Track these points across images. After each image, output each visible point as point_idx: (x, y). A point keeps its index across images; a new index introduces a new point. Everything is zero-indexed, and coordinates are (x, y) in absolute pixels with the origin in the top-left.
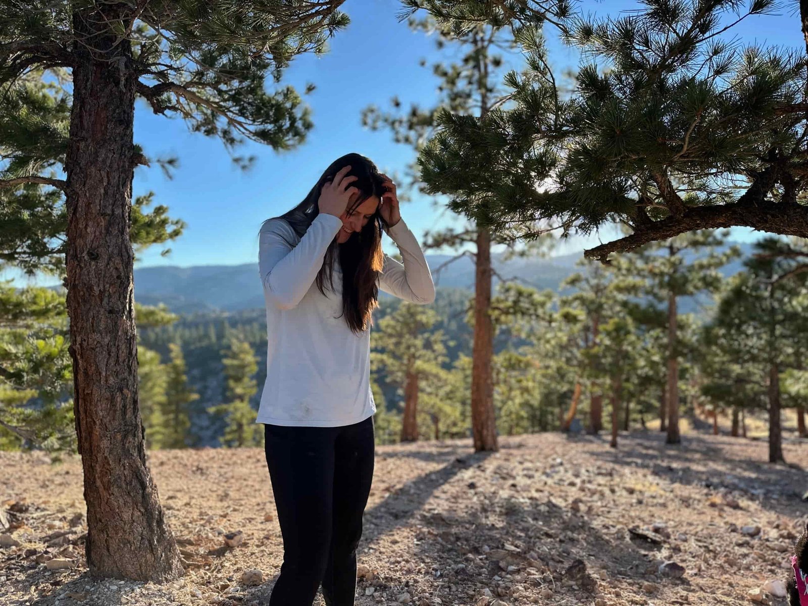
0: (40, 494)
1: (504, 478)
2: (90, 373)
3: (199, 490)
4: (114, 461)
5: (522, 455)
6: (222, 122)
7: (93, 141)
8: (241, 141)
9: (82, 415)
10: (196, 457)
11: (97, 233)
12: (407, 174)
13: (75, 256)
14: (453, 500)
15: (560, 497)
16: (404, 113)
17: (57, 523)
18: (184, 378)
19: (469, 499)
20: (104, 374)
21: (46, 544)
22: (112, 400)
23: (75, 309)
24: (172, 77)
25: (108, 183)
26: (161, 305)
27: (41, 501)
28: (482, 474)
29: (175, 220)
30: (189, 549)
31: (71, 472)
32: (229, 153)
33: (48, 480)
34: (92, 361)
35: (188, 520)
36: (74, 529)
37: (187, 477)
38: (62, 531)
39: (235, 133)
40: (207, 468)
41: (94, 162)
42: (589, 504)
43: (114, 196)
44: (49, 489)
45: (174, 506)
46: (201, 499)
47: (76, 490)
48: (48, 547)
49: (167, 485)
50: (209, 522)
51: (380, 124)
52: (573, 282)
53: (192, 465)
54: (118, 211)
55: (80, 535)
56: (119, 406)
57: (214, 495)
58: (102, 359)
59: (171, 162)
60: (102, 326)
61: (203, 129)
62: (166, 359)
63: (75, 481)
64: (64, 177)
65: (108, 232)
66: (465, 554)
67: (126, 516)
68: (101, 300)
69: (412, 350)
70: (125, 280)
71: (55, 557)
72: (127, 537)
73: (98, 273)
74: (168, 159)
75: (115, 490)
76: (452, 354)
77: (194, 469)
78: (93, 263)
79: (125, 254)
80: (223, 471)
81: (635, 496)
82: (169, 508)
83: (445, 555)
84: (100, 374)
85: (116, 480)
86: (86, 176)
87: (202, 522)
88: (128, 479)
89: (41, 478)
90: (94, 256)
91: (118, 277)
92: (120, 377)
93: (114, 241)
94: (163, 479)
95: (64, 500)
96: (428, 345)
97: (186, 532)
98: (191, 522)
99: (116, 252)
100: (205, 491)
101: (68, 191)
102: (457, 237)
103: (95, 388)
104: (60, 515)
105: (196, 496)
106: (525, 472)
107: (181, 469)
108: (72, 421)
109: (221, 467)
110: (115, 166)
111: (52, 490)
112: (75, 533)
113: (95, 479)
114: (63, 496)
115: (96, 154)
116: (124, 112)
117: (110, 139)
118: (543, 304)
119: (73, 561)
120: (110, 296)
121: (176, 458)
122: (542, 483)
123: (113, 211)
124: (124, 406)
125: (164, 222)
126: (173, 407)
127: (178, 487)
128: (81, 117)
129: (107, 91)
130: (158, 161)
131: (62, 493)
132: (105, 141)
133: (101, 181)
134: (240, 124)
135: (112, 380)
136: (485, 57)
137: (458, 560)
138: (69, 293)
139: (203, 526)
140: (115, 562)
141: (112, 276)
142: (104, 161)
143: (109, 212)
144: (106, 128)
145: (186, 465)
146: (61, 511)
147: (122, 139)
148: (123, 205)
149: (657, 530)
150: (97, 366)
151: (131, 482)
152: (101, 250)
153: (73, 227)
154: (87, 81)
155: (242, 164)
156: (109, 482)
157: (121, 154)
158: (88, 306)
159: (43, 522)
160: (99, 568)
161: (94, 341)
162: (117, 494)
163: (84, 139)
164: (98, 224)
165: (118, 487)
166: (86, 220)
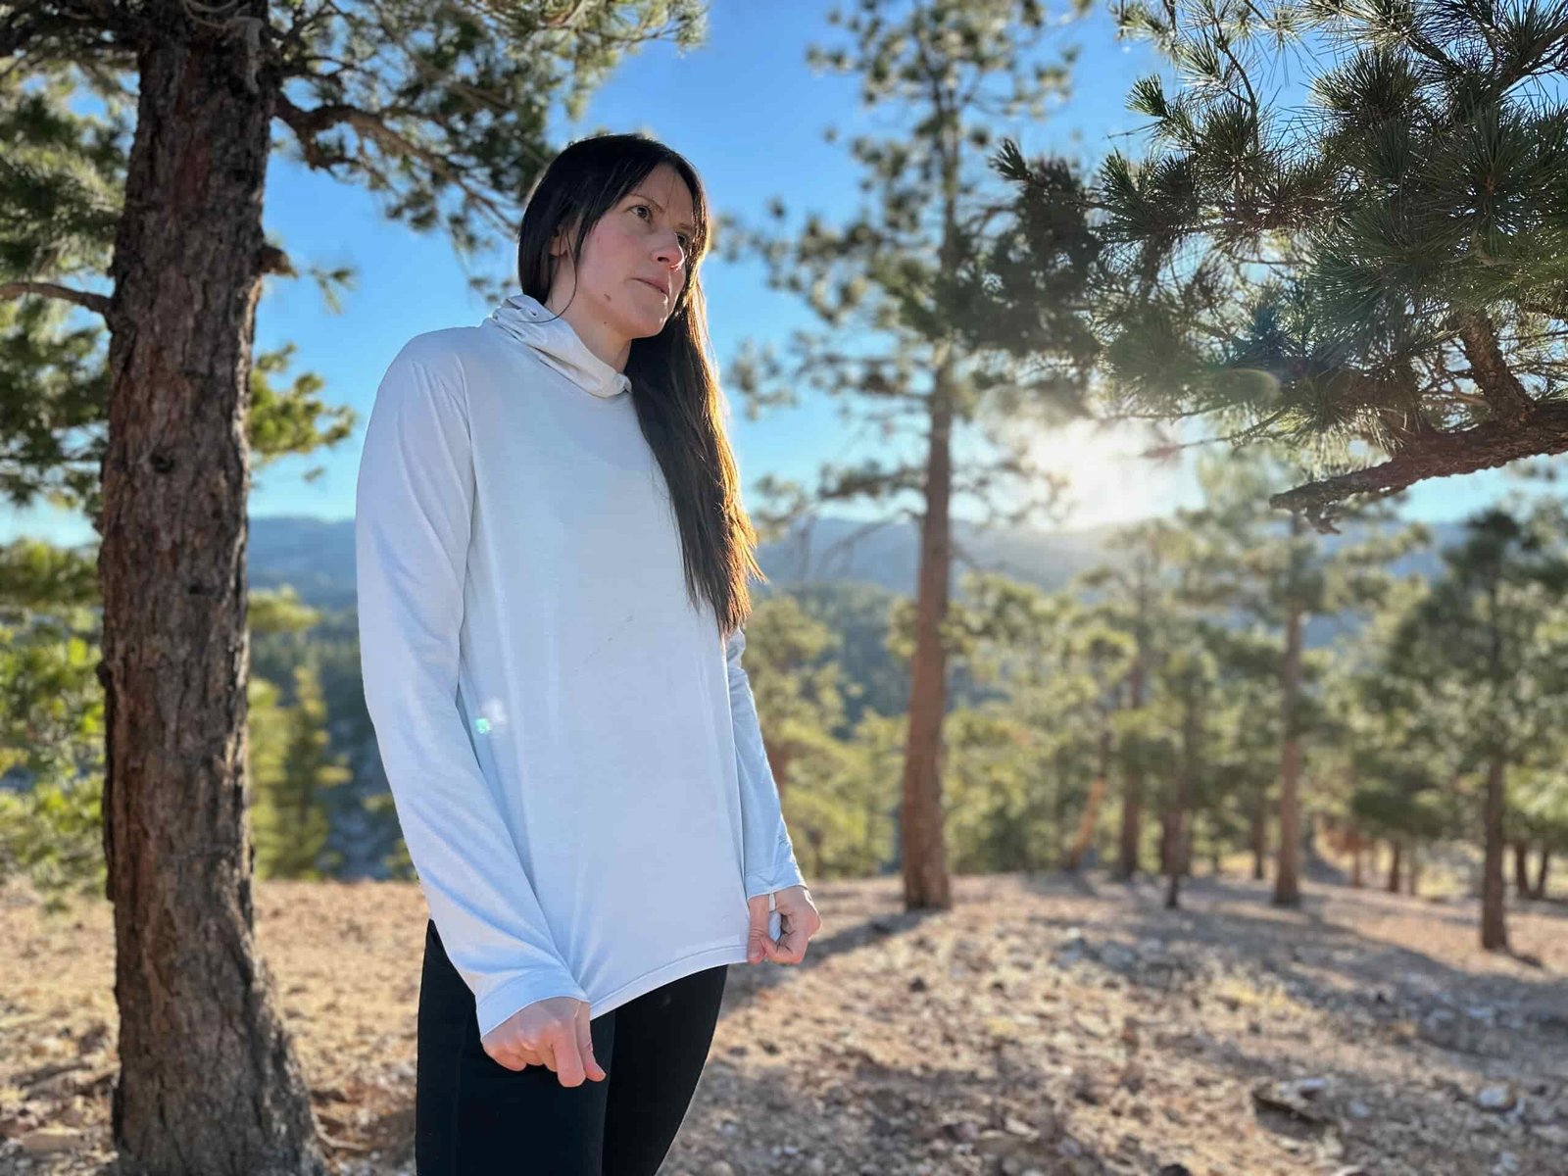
0: (19, 972)
1: (977, 970)
2: (142, 723)
3: (355, 975)
4: (186, 921)
5: (1001, 920)
6: (450, 199)
7: (176, 210)
8: (487, 244)
9: (119, 816)
10: (345, 901)
11: (175, 416)
12: (793, 351)
13: (122, 463)
14: (880, 1014)
15: (1094, 1012)
16: (791, 232)
17: (52, 1043)
18: (322, 737)
19: (916, 1013)
20: (172, 726)
21: (25, 1092)
22: (187, 784)
23: (117, 581)
24: (353, 93)
25: (206, 305)
26: (287, 591)
27: (18, 989)
28: (928, 958)
29: (335, 409)
30: (336, 1111)
31: (86, 924)
32: (463, 267)
33: (39, 941)
34: (147, 696)
35: (332, 1045)
36: (88, 1059)
37: (328, 945)
38: (62, 1063)
39: (478, 224)
40: (371, 926)
41: (177, 257)
42: (1155, 1030)
43: (216, 335)
44: (38, 960)
45: (302, 1010)
46: (358, 996)
47: (97, 965)
48: (28, 1099)
49: (288, 961)
50: (378, 1049)
51: (744, 249)
52: (1095, 580)
53: (339, 920)
54: (222, 370)
55: (100, 1073)
56: (202, 799)
57: (386, 986)
58: (169, 693)
59: (339, 275)
60: (174, 620)
61: (408, 214)
62: (288, 699)
63: (94, 944)
64: (106, 287)
65: (198, 413)
66: (926, 1141)
67: (206, 1043)
68: (176, 563)
69: (777, 701)
70: (228, 521)
71: (42, 1124)
72: (205, 1089)
73: (171, 504)
74: (334, 269)
75: (183, 984)
76: (853, 710)
77: (344, 927)
78: (161, 480)
79: (233, 464)
80: (403, 934)
81: (1241, 1014)
82: (292, 1014)
83: (887, 1142)
84: (164, 725)
85: (186, 963)
86: (156, 288)
87: (364, 1050)
88: (215, 961)
89: (23, 935)
90: (163, 464)
91: (217, 514)
92: (208, 734)
93: (210, 434)
94: (278, 947)
95: (68, 988)
96: (809, 692)
97: (329, 1072)
98: (340, 1049)
99: (213, 457)
100: (367, 978)
101: (115, 318)
102: (886, 479)
103: (151, 756)
104: (59, 1024)
105: (347, 987)
106: (1016, 957)
107: (317, 928)
108: (94, 823)
109: (397, 926)
110: (222, 270)
111: (44, 964)
112: (89, 1068)
113: (140, 957)
114: (67, 978)
115: (181, 240)
116: (249, 154)
117: (213, 209)
118: (1051, 620)
119: (82, 1138)
120: (194, 555)
121: (304, 901)
122: (1050, 981)
123: (211, 368)
124: (214, 800)
125: (311, 410)
126: (296, 795)
127: (312, 968)
128: (151, 157)
129: (213, 104)
130: (313, 272)
131: (63, 971)
132: (202, 213)
133: (189, 301)
134: (490, 204)
135: (189, 741)
136: (955, 128)
137: (915, 1153)
138: (105, 544)
139: (366, 1058)
140: (176, 1145)
141: (201, 510)
142: (198, 258)
143: (203, 369)
144: (206, 186)
145: (323, 919)
146: (61, 1013)
147: (240, 212)
148: (235, 357)
149: (1308, 1094)
150: (158, 710)
151: (220, 967)
152: (181, 452)
153: (120, 398)
154: (170, 79)
155: (488, 291)
156: (171, 966)
157: (235, 246)
158: (144, 574)
159: (21, 1039)
160: (139, 1158)
161: (154, 652)
162: (187, 993)
163: (156, 206)
164: (177, 395)
165: (192, 978)
166: (152, 385)
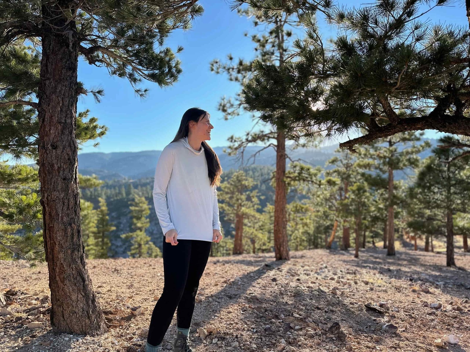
0: (24, 285)
1: (293, 276)
2: (53, 215)
3: (116, 282)
4: (67, 266)
5: (303, 262)
6: (129, 69)
7: (54, 80)
8: (140, 80)
9: (48, 239)
10: (114, 263)
11: (57, 134)
12: (237, 99)
13: (44, 147)
14: (263, 288)
15: (326, 286)
16: (235, 64)
17: (34, 302)
18: (107, 217)
19: (273, 287)
20: (61, 215)
22: (65, 230)
23: (44, 177)
24: (100, 43)
25: (63, 105)
26: (94, 175)
27: (24, 289)
28: (280, 273)
29: (101, 126)
30: (110, 316)
31: (41, 272)
32: (133, 87)
33: (28, 277)
34: (54, 208)
35: (110, 300)
36: (43, 305)
37: (109, 275)
38: (37, 306)
39: (137, 76)
40: (121, 270)
41: (54, 92)
42: (342, 291)
43: (66, 112)
45: (101, 292)
46: (117, 288)
47: (45, 282)
48: (28, 315)
49: (97, 279)
50: (122, 301)
51: (221, 70)
52: (333, 162)
53: (112, 268)
54: (69, 121)
55: (47, 308)
56: (69, 234)
57: (125, 285)
58: (59, 206)
59: (99, 92)
60: (59, 187)
61: (118, 73)
62: (96, 206)
63: (44, 277)
64: (37, 101)
65: (63, 133)
66: (270, 319)
67: (74, 297)
68: (59, 172)
69: (240, 201)
70: (72, 161)
71: (33, 321)
72: (74, 309)
73: (57, 157)
74: (97, 90)
75: (67, 282)
76: (263, 204)
77: (113, 270)
78: (54, 151)
79: (73, 146)
80: (130, 271)
81: (369, 286)
82: (99, 293)
83: (259, 320)
84: (58, 215)
85: (67, 277)
86: (50, 101)
87: (118, 301)
88: (75, 276)
89: (24, 275)
90: (55, 147)
91: (69, 159)
92: (70, 217)
93: (66, 138)
94: (95, 276)
95: (38, 288)
96: (249, 199)
97: (108, 307)
99: (67, 144)
100: (119, 283)
101: (39, 109)
102: (266, 135)
103: (55, 223)
104: (35, 297)
105: (114, 286)
106: (305, 272)
107: (106, 271)
108: (42, 242)
109: (129, 269)
110: (67, 94)
111: (30, 283)
112: (44, 307)
113: (55, 276)
114: (37, 286)
115: (56, 87)
116: (72, 63)
117: (63, 79)
118: (315, 175)
119: (43, 324)
120: (64, 170)
121: (102, 264)
122: (315, 278)
123: (65, 120)
124: (73, 234)
125: (95, 127)
126: (101, 235)
127: (104, 281)
128: (47, 66)
129: (62, 51)
130: (92, 92)
131: (36, 284)
132: (60, 80)
133: (59, 103)
134: (139, 70)
135: (65, 219)
136: (282, 31)
137: (266, 322)
138: (40, 168)
139: (118, 303)
140: (67, 324)
141: (65, 158)
142: (60, 92)
143: (63, 121)
144: (61, 72)
145: (108, 268)
146: (36, 294)
147: (71, 79)
148: (72, 117)
149: (381, 306)
150: (56, 211)
151: (76, 278)
152: (59, 143)
153: (42, 130)
154: (50, 45)
155: (141, 93)
156: (64, 278)
157: (70, 88)
158: (51, 176)
159: (25, 301)
160: (58, 328)
161: (55, 196)
162: (68, 285)
163: (49, 79)
164: (57, 128)
165: (69, 281)
166: (50, 126)
